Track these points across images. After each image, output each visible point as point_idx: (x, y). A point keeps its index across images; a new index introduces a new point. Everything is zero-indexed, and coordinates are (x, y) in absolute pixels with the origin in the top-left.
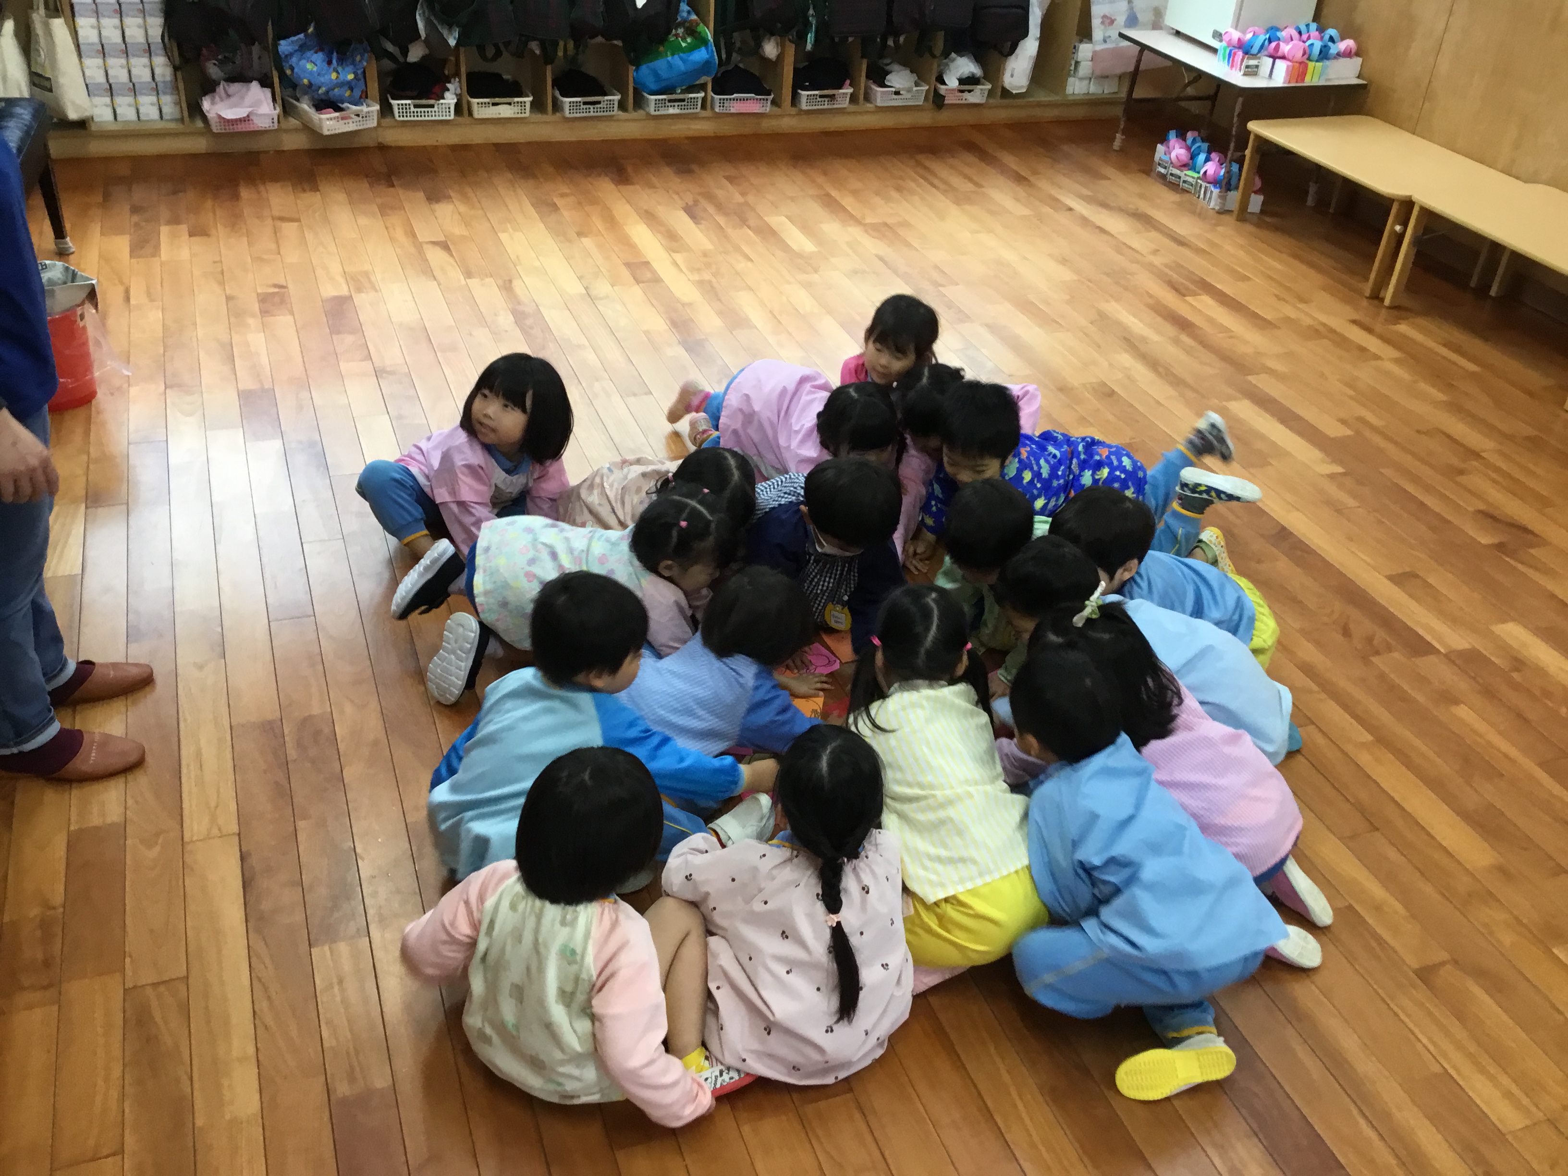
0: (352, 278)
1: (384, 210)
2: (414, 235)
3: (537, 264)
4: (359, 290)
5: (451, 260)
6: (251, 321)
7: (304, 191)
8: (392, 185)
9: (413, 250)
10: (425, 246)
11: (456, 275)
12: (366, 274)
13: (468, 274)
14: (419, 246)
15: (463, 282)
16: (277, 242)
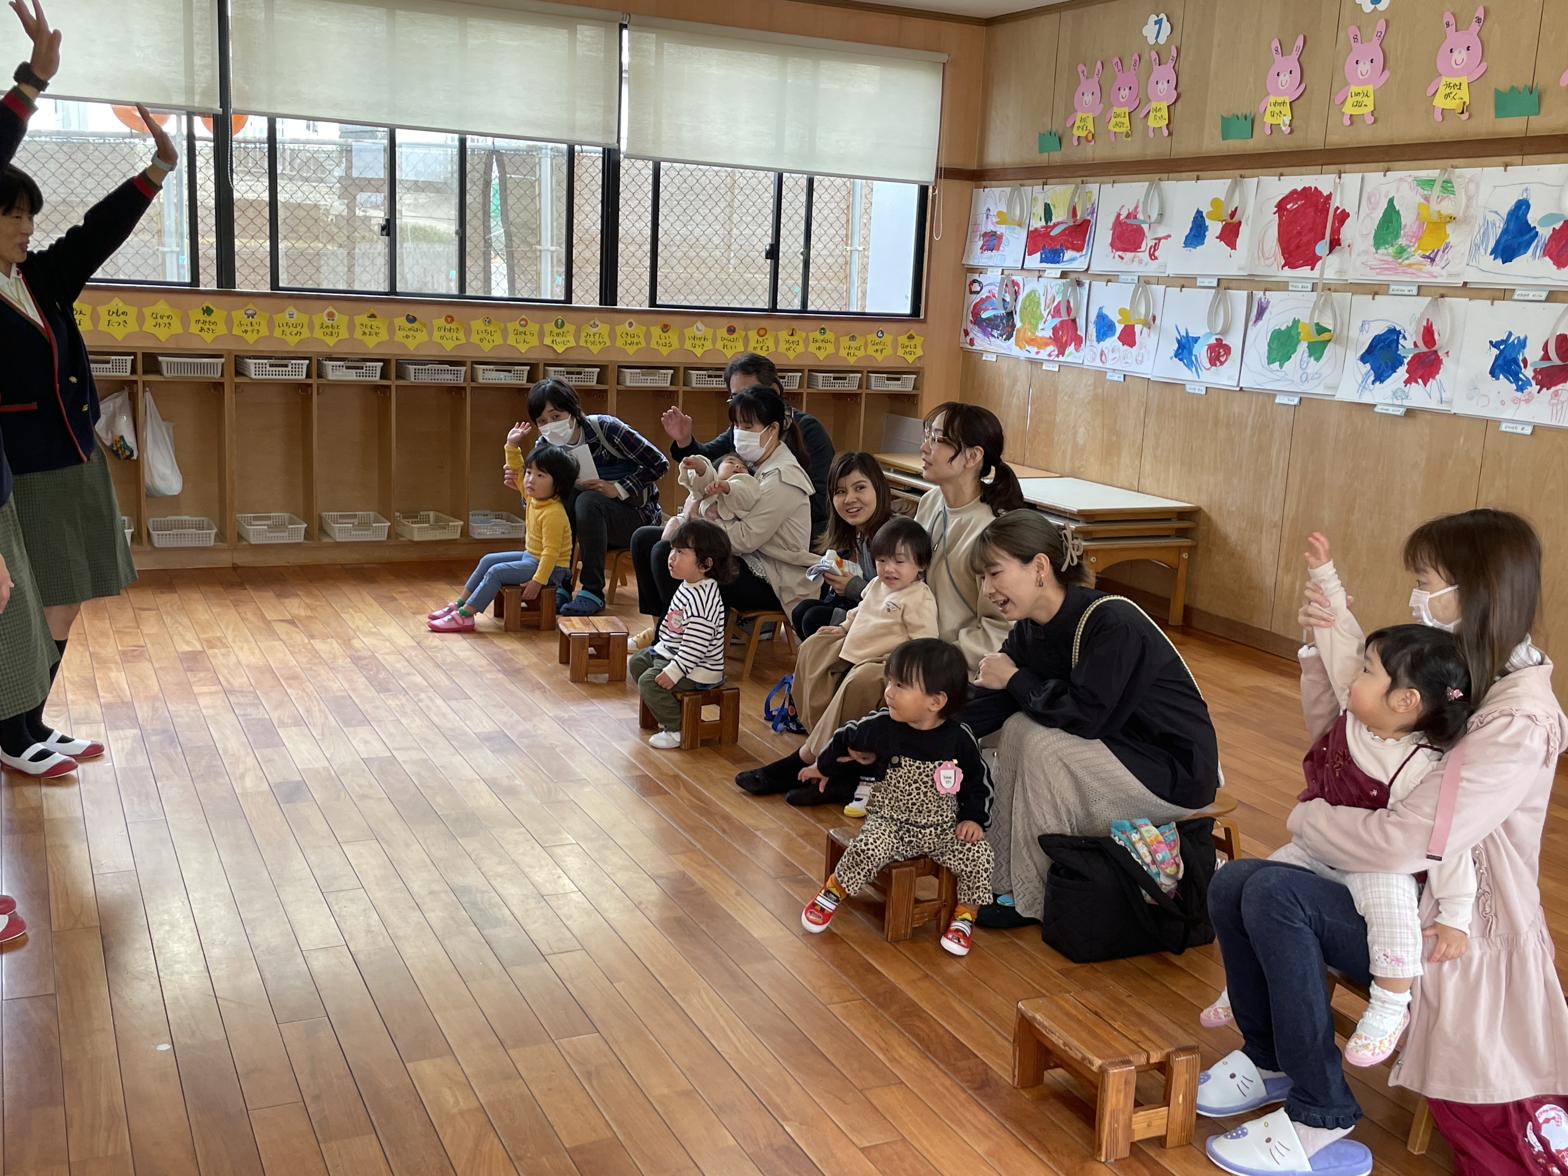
0: (206, 641)
1: (236, 604)
2: (263, 618)
3: (374, 630)
4: (211, 647)
5: (297, 630)
6: (113, 666)
7: (163, 593)
8: (246, 589)
9: (261, 624)
10: (273, 623)
11: (300, 638)
12: (219, 639)
13: (312, 637)
14: (268, 623)
15: (306, 641)
16: (137, 622)
